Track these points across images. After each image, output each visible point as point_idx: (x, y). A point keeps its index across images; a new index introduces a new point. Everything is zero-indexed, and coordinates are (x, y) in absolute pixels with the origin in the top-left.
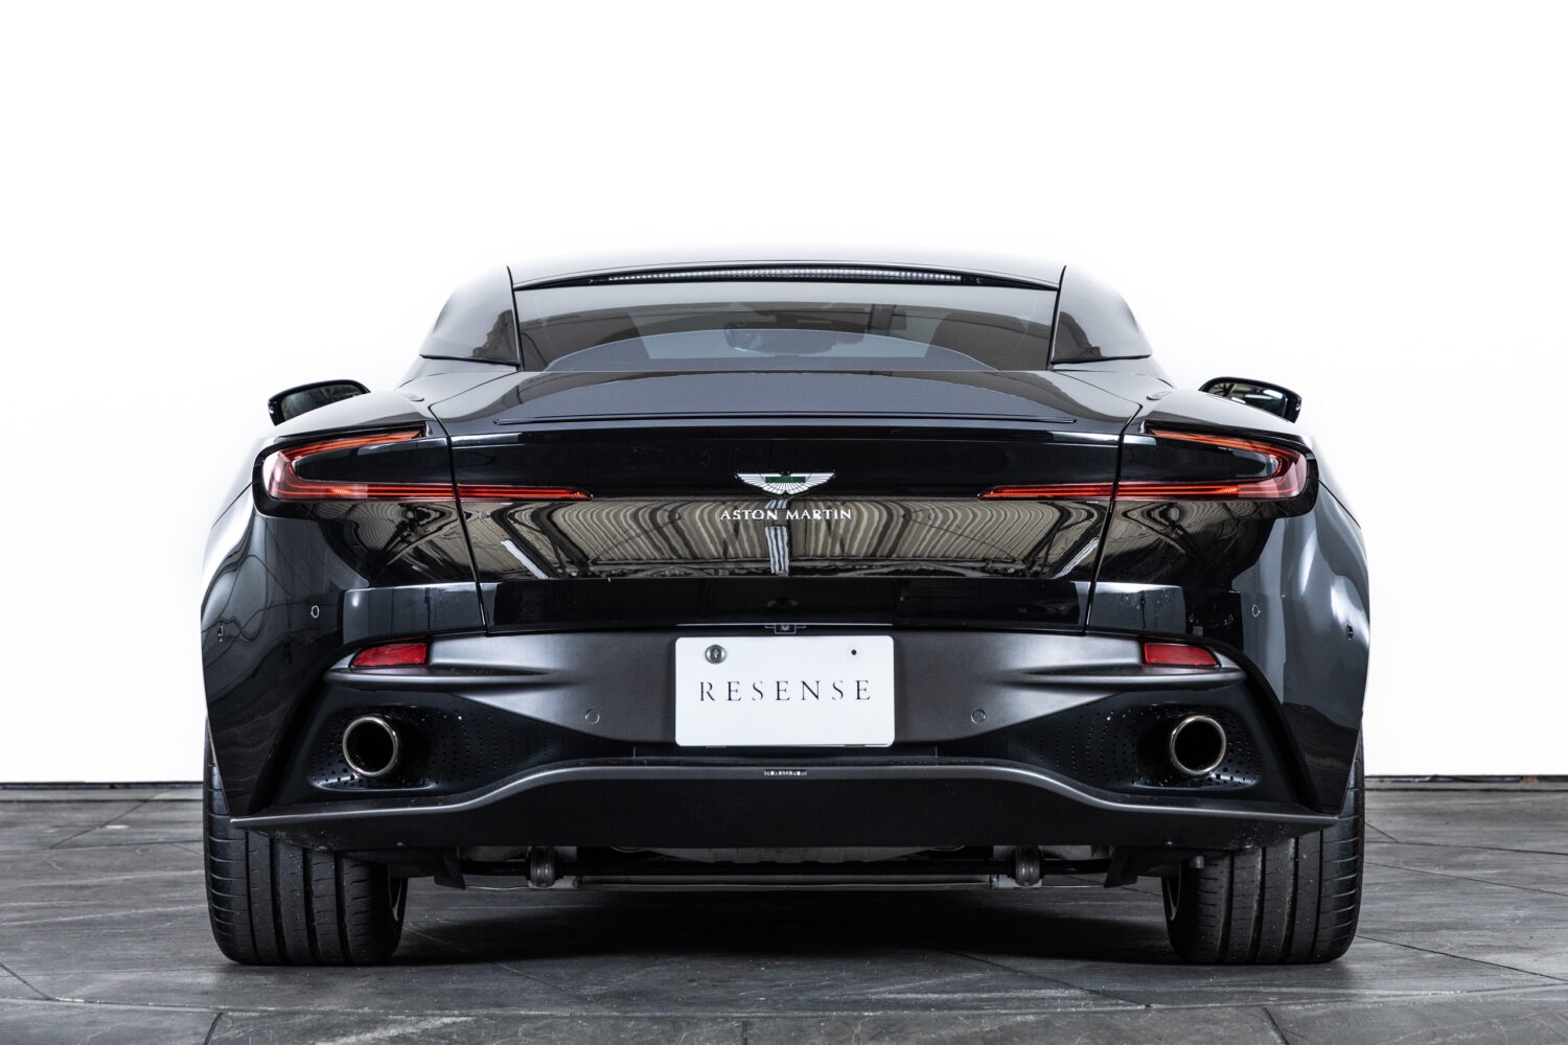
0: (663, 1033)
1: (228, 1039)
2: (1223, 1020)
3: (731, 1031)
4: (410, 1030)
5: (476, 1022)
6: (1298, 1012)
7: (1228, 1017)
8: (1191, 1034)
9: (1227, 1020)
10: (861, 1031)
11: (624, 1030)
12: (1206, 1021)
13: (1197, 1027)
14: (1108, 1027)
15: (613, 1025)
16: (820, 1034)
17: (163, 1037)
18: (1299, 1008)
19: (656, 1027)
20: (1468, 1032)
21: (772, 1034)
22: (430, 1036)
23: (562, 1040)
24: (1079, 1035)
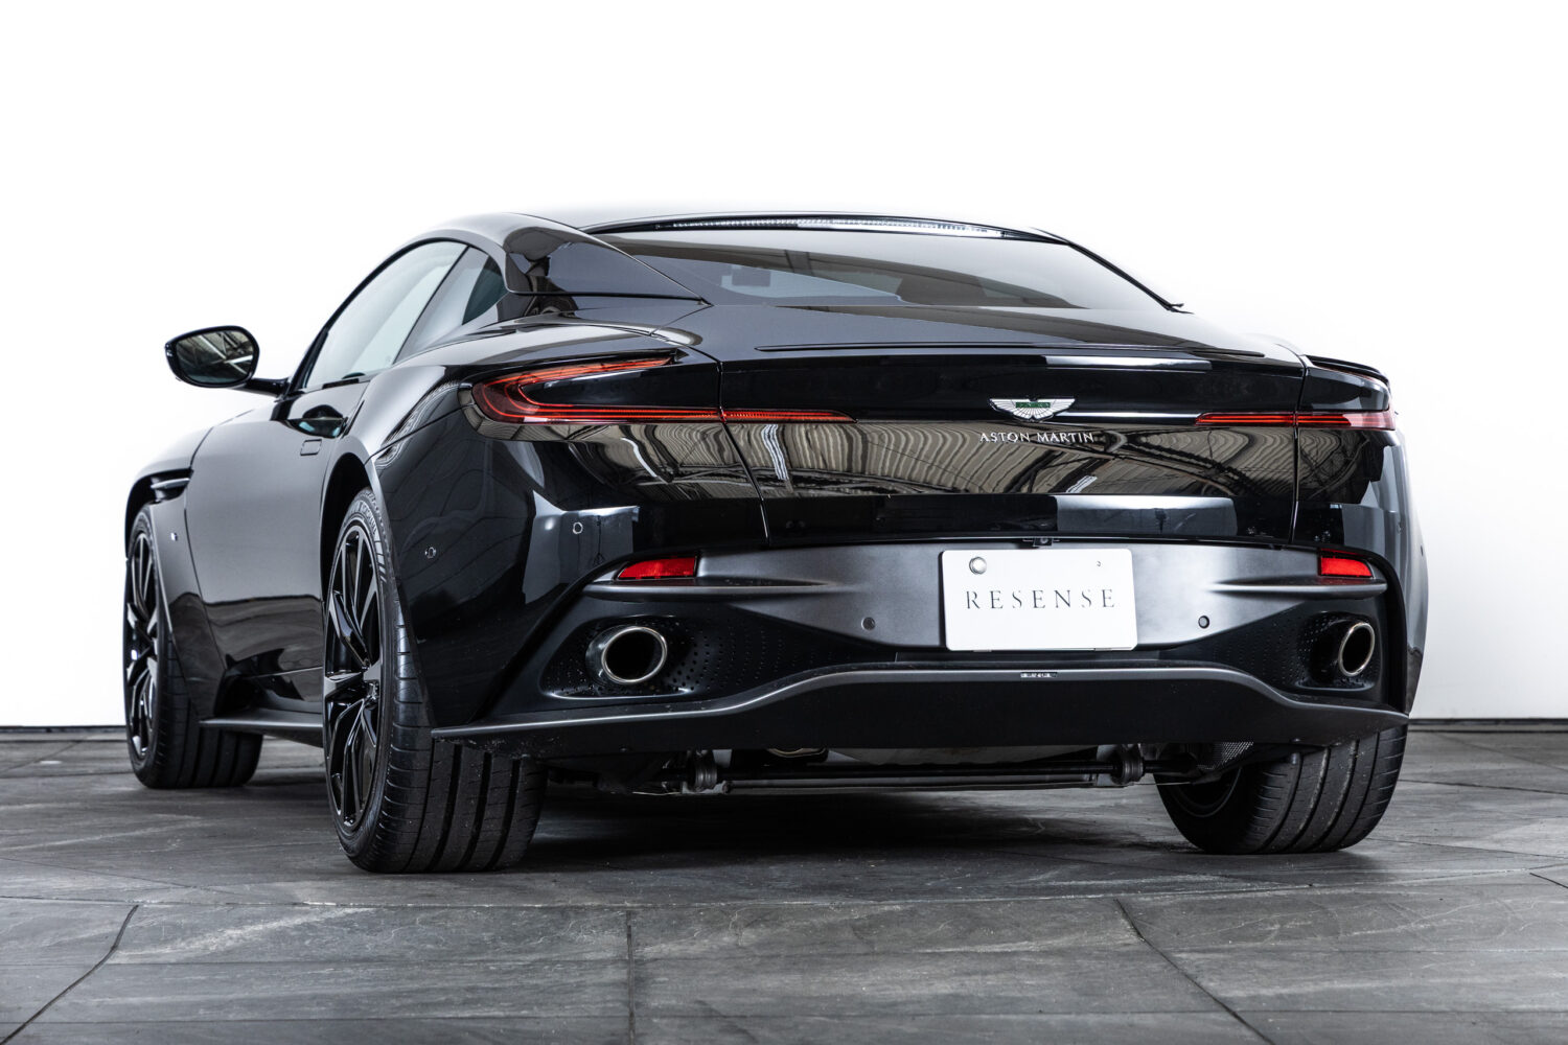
0: (552, 921)
1: (141, 927)
2: (1078, 910)
3: (616, 919)
4: (315, 919)
5: (377, 912)
6: (1148, 902)
7: (1082, 907)
8: (1047, 922)
9: (1081, 909)
10: (739, 919)
11: (516, 919)
12: (1061, 910)
13: (1052, 915)
14: (969, 916)
15: (505, 914)
16: (700, 922)
17: (81, 926)
18: (1148, 899)
19: (545, 916)
20: (1305, 920)
21: (654, 921)
22: (332, 924)
23: (457, 927)
24: (943, 922)
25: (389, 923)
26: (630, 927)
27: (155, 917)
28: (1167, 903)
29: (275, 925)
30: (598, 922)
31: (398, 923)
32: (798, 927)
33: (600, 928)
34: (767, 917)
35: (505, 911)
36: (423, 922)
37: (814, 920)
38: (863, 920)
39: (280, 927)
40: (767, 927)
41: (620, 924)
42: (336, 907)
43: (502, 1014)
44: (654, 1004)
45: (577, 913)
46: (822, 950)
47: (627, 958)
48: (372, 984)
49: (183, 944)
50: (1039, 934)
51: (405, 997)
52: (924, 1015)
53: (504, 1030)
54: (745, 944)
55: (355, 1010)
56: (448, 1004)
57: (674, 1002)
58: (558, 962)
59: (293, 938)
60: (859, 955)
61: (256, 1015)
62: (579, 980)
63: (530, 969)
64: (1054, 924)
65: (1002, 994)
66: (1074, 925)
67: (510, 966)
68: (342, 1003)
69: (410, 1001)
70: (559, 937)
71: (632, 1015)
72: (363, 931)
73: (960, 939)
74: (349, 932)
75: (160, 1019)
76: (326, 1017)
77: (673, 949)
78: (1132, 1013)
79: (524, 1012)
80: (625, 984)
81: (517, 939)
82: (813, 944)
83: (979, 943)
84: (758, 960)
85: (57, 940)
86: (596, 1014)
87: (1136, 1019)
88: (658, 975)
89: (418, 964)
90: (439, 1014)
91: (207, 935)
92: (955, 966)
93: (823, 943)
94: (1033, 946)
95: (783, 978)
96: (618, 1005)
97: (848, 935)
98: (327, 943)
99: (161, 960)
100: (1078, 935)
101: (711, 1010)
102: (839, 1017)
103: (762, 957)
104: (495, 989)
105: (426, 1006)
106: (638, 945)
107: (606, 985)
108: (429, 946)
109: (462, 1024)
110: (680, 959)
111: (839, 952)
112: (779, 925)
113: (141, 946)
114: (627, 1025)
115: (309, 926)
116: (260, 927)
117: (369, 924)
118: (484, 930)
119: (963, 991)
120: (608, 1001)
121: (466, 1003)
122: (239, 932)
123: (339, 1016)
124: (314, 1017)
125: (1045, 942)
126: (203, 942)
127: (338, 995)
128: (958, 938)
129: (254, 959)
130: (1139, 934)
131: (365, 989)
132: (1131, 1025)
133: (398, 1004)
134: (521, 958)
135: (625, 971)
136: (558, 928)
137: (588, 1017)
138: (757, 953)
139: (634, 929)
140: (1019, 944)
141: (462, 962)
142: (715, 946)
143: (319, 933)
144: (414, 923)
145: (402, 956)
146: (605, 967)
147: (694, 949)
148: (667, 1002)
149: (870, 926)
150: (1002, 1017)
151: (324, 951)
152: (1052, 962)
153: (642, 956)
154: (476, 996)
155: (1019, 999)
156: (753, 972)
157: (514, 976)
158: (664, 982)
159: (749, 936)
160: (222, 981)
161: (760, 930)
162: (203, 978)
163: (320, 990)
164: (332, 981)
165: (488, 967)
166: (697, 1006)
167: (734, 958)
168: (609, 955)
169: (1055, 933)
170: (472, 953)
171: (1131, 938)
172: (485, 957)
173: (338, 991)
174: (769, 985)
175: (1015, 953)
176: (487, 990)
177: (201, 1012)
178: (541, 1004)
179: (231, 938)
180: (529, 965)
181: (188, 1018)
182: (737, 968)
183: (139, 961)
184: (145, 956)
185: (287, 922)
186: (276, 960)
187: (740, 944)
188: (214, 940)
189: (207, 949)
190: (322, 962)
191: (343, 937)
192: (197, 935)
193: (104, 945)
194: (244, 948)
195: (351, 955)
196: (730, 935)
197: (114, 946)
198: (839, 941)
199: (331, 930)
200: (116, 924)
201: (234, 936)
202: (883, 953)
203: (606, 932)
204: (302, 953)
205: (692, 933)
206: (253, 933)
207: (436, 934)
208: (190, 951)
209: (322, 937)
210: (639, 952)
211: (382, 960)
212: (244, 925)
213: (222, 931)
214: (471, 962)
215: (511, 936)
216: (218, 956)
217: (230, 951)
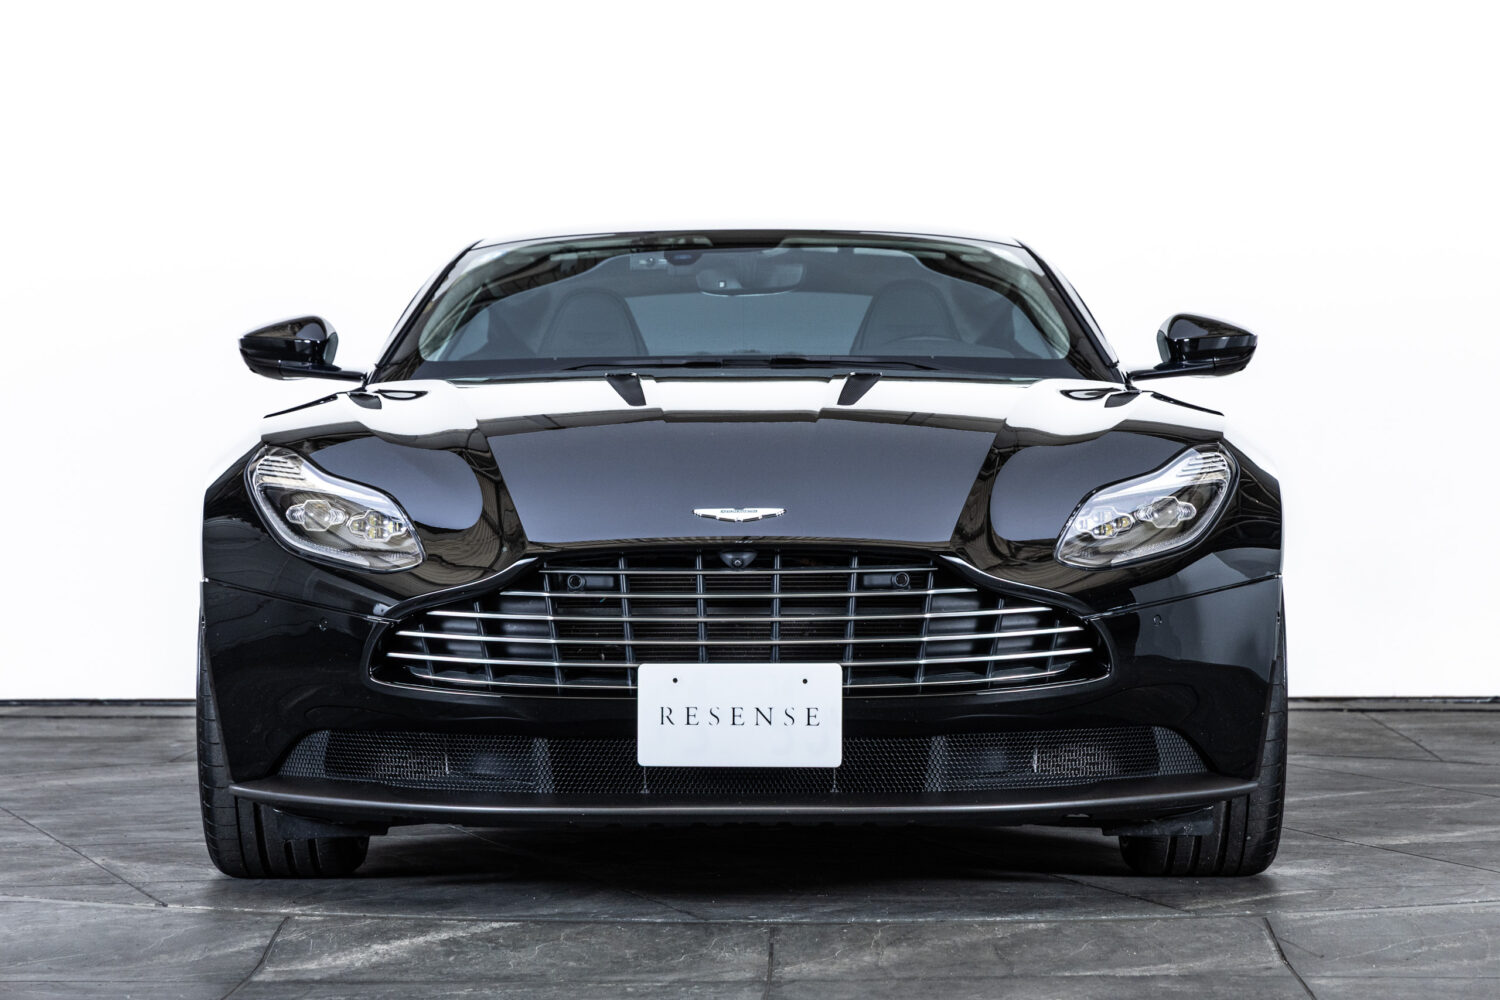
25: (533, 939)
26: (772, 945)
27: (304, 930)
28: (1317, 922)
29: (420, 940)
30: (742, 939)
31: (543, 937)
32: (940, 945)
33: (742, 946)
34: (910, 936)
35: (649, 927)
36: (568, 938)
37: (957, 939)
38: (1006, 938)
39: (426, 942)
40: (909, 945)
41: (763, 942)
42: (483, 921)
45: (720, 929)
46: (961, 972)
47: (765, 979)
49: (330, 959)
50: (1182, 955)
54: (884, 964)
58: (695, 983)
59: (438, 952)
60: (997, 978)
63: (664, 991)
64: (1199, 945)
66: (1218, 946)
67: (647, 988)
70: (701, 955)
72: (507, 947)
73: (1101, 961)
74: (493, 948)
77: (813, 969)
81: (659, 958)
82: (952, 965)
83: (1120, 966)
84: (895, 983)
85: (207, 954)
89: (554, 985)
91: (354, 949)
93: (962, 964)
94: (1172, 969)
97: (989, 955)
98: (471, 959)
99: (304, 977)
100: (1221, 957)
103: (898, 979)
106: (779, 964)
108: (571, 964)
110: (818, 980)
111: (978, 974)
112: (921, 944)
113: (289, 961)
115: (454, 941)
116: (406, 942)
117: (516, 944)
118: (627, 947)
122: (385, 947)
125: (1185, 965)
126: (348, 958)
128: (1099, 959)
129: (397, 977)
130: (1283, 957)
134: (661, 978)
135: (761, 993)
136: (701, 945)
138: (897, 976)
139: (776, 946)
140: (1159, 967)
141: (601, 982)
142: (854, 966)
143: (466, 950)
144: (558, 939)
145: (543, 975)
146: (742, 989)
147: (834, 970)
149: (1013, 945)
151: (468, 968)
152: (1188, 987)
153: (781, 977)
156: (887, 997)
157: (648, 999)
159: (890, 955)
161: (901, 950)
165: (625, 988)
167: (872, 980)
168: (748, 975)
169: (1198, 955)
170: (612, 972)
171: (1276, 960)
172: (623, 978)
179: (377, 953)
180: (666, 987)
182: (873, 992)
183: (283, 978)
184: (290, 972)
185: (433, 937)
186: (418, 978)
187: (880, 964)
188: (360, 956)
189: (353, 965)
190: (462, 982)
191: (487, 954)
192: (343, 950)
193: (251, 960)
194: (389, 964)
195: (492, 973)
196: (871, 954)
197: (261, 962)
198: (980, 962)
199: (476, 946)
200: (266, 937)
201: (381, 951)
202: (1021, 976)
203: (748, 950)
204: (445, 971)
205: (833, 952)
206: (399, 948)
207: (579, 951)
208: (336, 967)
209: (466, 953)
210: (777, 972)
211: (522, 979)
212: (391, 939)
213: (369, 946)
214: (610, 982)
215: (654, 953)
216: (362, 973)
217: (375, 967)
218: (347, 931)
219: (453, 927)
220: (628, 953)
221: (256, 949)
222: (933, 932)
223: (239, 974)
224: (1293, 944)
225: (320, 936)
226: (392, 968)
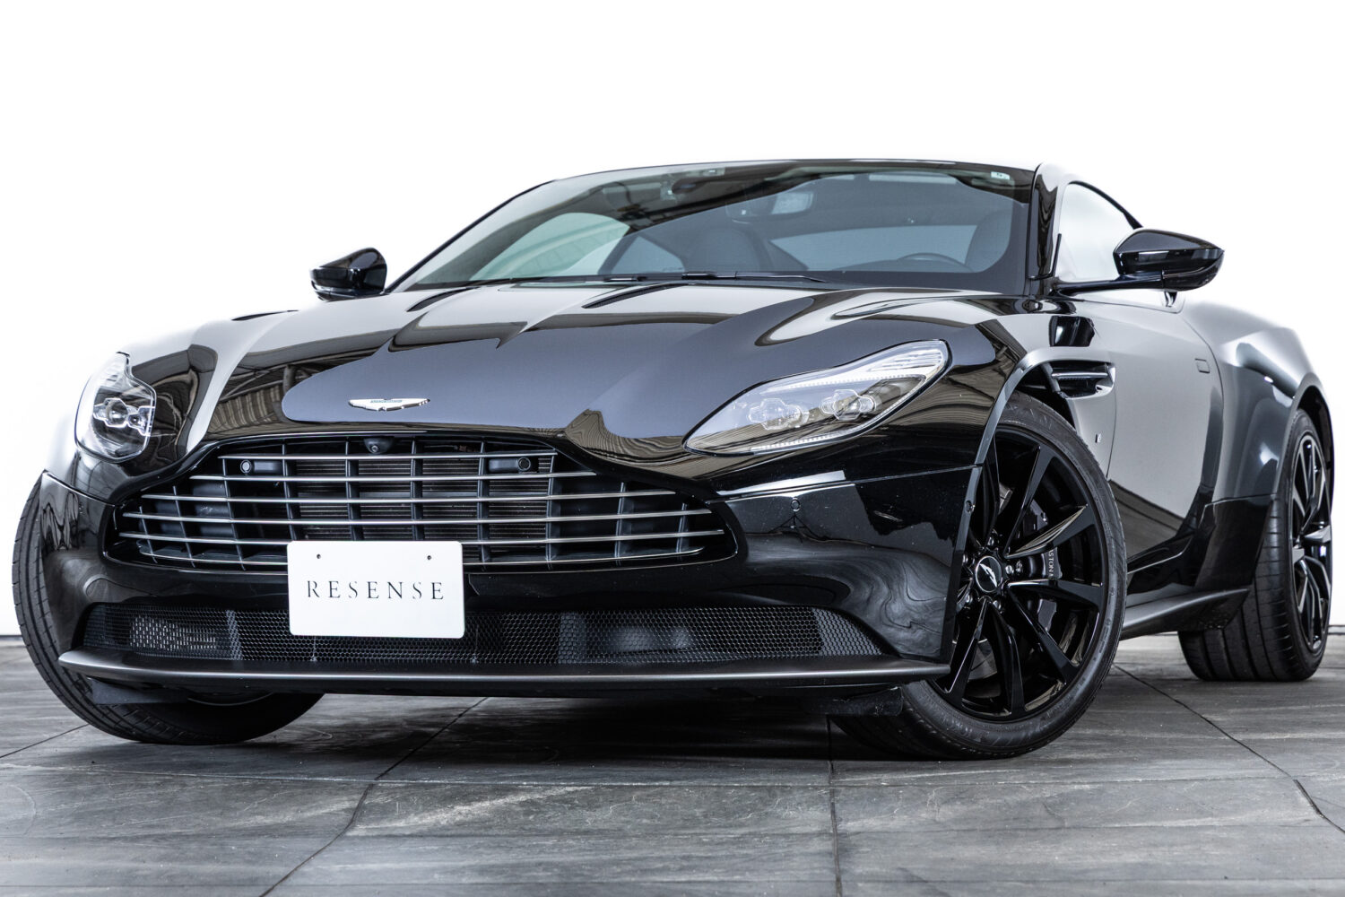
25: (607, 800)
26: (833, 804)
27: (389, 794)
29: (500, 802)
30: (804, 800)
31: (616, 798)
32: (992, 804)
33: (805, 805)
34: (963, 796)
35: (715, 790)
36: (639, 799)
37: (1008, 798)
38: (1054, 797)
39: (506, 803)
40: (963, 804)
41: (824, 802)
42: (558, 786)
43: (716, 879)
44: (859, 870)
45: (783, 791)
46: (1016, 824)
47: (831, 831)
48: (593, 853)
49: (416, 819)
50: (1223, 811)
51: (624, 864)
52: (1114, 881)
53: (719, 892)
54: (942, 820)
55: (577, 875)
56: (664, 870)
57: (877, 869)
58: (766, 835)
59: (518, 812)
60: (1052, 829)
61: (487, 879)
62: (786, 850)
63: (739, 841)
64: (1237, 803)
65: (1189, 863)
66: (1256, 803)
67: (721, 839)
68: (565, 868)
69: (630, 867)
70: (766, 813)
71: (838, 880)
72: (583, 807)
73: (1147, 815)
74: (570, 808)
75: (399, 882)
76: (554, 881)
77: (875, 824)
78: (1314, 879)
79: (737, 878)
80: (830, 854)
81: (727, 815)
82: (1007, 819)
83: (1166, 819)
84: (955, 834)
86: (804, 879)
87: (1318, 884)
88: (862, 846)
89: (635, 836)
90: (658, 878)
91: (438, 810)
92: (1143, 839)
93: (1015, 819)
94: (1217, 821)
95: (979, 849)
96: (825, 871)
97: (1039, 811)
98: (549, 818)
99: (394, 833)
100: (1260, 812)
101: (913, 876)
102: (1034, 882)
103: (958, 831)
104: (707, 858)
105: (645, 871)
106: (841, 820)
107: (812, 854)
108: (645, 821)
109: (679, 887)
110: (881, 832)
111: (1031, 826)
112: (974, 803)
113: (378, 820)
114: (833, 888)
115: (532, 803)
116: (487, 804)
117: (591, 804)
118: (696, 807)
119: (1151, 860)
120: (816, 868)
121: (682, 869)
122: (467, 808)
123: (564, 880)
124: (540, 881)
125: (1228, 818)
126: (434, 817)
127: (562, 863)
128: (1145, 814)
129: (482, 831)
130: (1318, 811)
131: (586, 858)
132: (1313, 890)
133: (619, 870)
135: (830, 843)
136: (765, 805)
137: (798, 881)
138: (955, 828)
139: (837, 805)
140: (1203, 820)
141: (676, 835)
142: (913, 821)
143: (543, 809)
144: (630, 799)
145: (620, 830)
146: (810, 839)
147: (894, 824)
148: (872, 869)
149: (1061, 803)
150: (1189, 882)
151: (548, 825)
152: (1235, 835)
153: (846, 830)
154: (690, 863)
155: (1205, 867)
156: (951, 844)
157: (726, 847)
158: (868, 852)
159: (946, 813)
160: (454, 850)
161: (956, 807)
162: (436, 848)
163: (544, 858)
164: (556, 850)
165: (700, 839)
166: (899, 873)
167: (932, 832)
168: (815, 829)
169: (1238, 809)
170: (684, 827)
171: (1311, 814)
172: (698, 831)
173: (562, 859)
174: (967, 854)
175: (1200, 828)
176: (701, 858)
177: (436, 876)
178: (753, 870)
179: (460, 813)
180: (739, 838)
181: (425, 882)
182: (936, 840)
183: (375, 833)
184: (381, 829)
185: (511, 799)
186: (502, 833)
187: (937, 819)
188: (444, 815)
189: (439, 823)
190: (545, 835)
191: (564, 813)
192: (428, 811)
193: (343, 819)
194: (473, 822)
195: (573, 828)
196: (927, 812)
197: (352, 821)
198: (1032, 818)
199: (554, 807)
200: (353, 800)
201: (464, 812)
202: (1074, 827)
203: (811, 809)
204: (527, 827)
205: (891, 810)
206: (480, 809)
207: (651, 810)
208: (424, 825)
209: (545, 813)
210: (842, 827)
211: (601, 833)
212: (472, 801)
213: (452, 807)
214: (685, 834)
215: (722, 812)
216: (449, 830)
217: (460, 824)
218: (430, 795)
219: (529, 791)
220: (698, 812)
221: (346, 810)
222: (985, 792)
223: (333, 831)
224: (1326, 801)
225: (405, 799)
226: (476, 825)
